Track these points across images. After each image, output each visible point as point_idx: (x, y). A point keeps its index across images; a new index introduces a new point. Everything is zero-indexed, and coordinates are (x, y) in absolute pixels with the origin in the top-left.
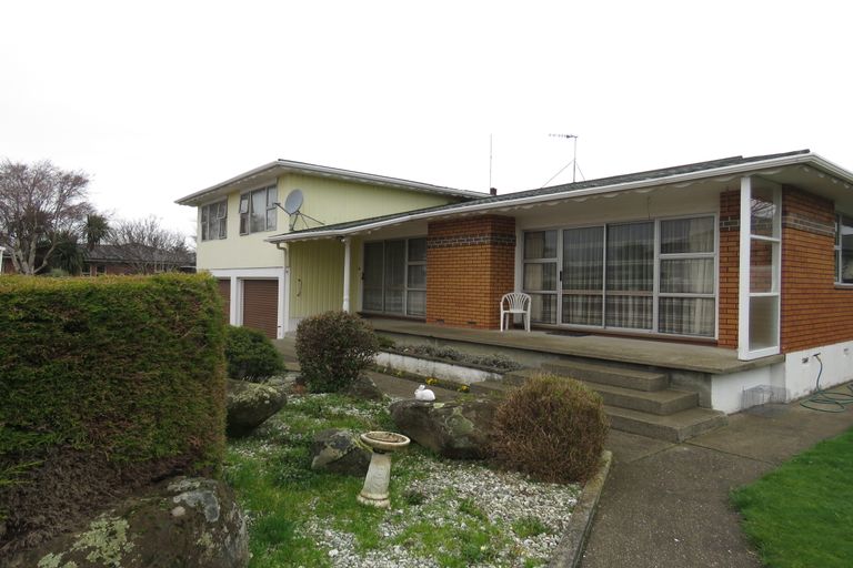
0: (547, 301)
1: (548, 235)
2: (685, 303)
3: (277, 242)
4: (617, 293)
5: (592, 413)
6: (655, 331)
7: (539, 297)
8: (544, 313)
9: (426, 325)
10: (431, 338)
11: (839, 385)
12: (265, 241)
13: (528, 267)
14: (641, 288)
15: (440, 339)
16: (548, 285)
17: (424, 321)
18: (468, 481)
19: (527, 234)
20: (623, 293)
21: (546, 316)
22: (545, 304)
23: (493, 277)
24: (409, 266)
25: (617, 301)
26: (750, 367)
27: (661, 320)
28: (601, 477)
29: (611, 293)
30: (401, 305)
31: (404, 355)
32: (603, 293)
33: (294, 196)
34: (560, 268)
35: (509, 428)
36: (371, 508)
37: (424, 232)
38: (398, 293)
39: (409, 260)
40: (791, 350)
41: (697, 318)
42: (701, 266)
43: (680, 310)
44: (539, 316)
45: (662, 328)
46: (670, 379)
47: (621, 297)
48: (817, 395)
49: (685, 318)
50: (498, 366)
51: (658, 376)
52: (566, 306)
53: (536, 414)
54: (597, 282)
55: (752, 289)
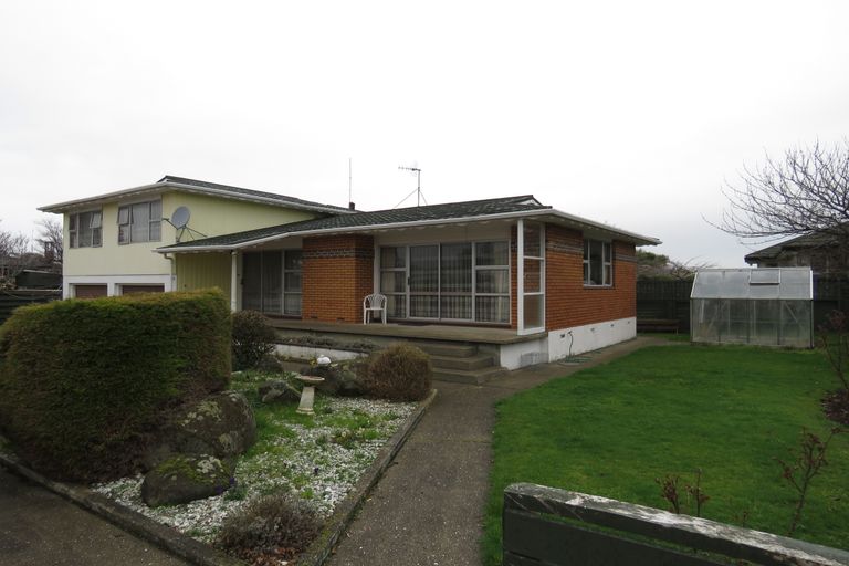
0: (399, 300)
1: (398, 250)
2: (492, 300)
3: (165, 253)
4: (447, 293)
5: (424, 364)
6: (473, 320)
7: (393, 298)
8: (397, 309)
9: (303, 321)
10: (311, 331)
11: (587, 353)
12: (154, 251)
13: (384, 274)
14: (464, 290)
15: (317, 332)
16: (399, 288)
17: (300, 319)
18: (355, 404)
19: (383, 249)
20: (452, 294)
21: (398, 312)
22: (397, 303)
23: (357, 281)
24: (286, 274)
25: (448, 299)
26: (525, 340)
27: (477, 312)
28: (429, 400)
29: (444, 294)
30: (278, 306)
31: (290, 344)
32: (439, 294)
33: (181, 212)
34: (408, 275)
35: (377, 375)
36: (306, 415)
37: (299, 245)
38: (275, 296)
39: (286, 268)
40: (552, 329)
41: (499, 310)
42: (501, 276)
43: (489, 305)
44: (392, 312)
45: (477, 318)
46: (477, 350)
47: (450, 297)
48: (570, 358)
49: (492, 311)
50: (365, 348)
51: (470, 348)
52: (412, 304)
53: (393, 365)
54: (434, 286)
55: (525, 291)
